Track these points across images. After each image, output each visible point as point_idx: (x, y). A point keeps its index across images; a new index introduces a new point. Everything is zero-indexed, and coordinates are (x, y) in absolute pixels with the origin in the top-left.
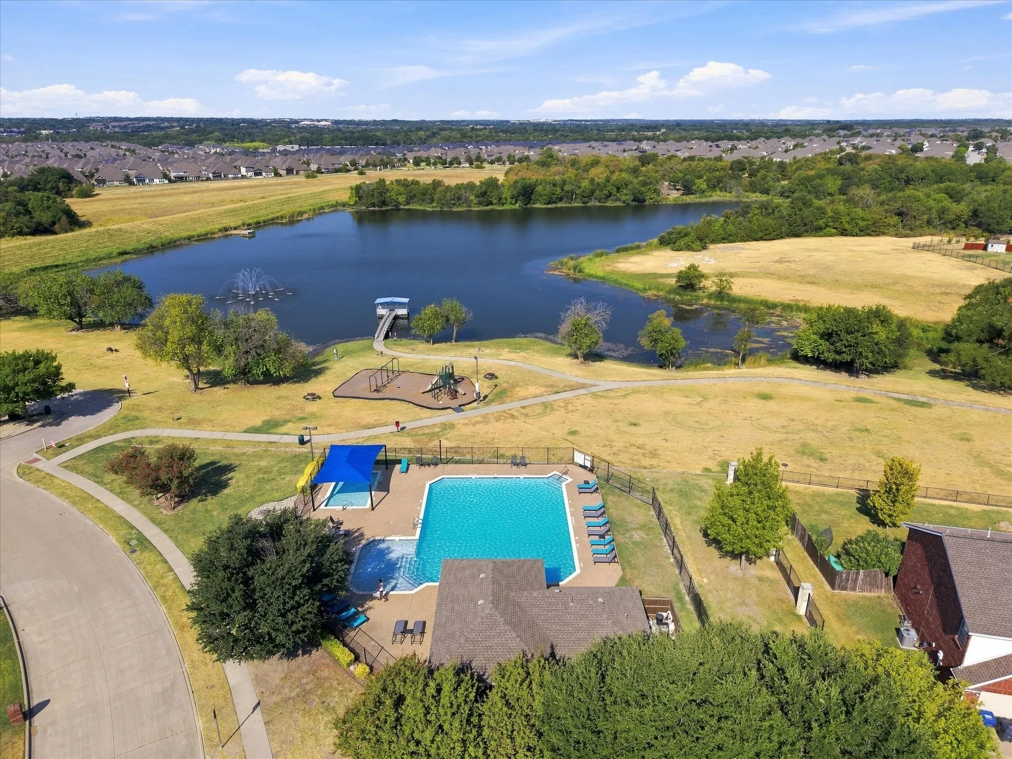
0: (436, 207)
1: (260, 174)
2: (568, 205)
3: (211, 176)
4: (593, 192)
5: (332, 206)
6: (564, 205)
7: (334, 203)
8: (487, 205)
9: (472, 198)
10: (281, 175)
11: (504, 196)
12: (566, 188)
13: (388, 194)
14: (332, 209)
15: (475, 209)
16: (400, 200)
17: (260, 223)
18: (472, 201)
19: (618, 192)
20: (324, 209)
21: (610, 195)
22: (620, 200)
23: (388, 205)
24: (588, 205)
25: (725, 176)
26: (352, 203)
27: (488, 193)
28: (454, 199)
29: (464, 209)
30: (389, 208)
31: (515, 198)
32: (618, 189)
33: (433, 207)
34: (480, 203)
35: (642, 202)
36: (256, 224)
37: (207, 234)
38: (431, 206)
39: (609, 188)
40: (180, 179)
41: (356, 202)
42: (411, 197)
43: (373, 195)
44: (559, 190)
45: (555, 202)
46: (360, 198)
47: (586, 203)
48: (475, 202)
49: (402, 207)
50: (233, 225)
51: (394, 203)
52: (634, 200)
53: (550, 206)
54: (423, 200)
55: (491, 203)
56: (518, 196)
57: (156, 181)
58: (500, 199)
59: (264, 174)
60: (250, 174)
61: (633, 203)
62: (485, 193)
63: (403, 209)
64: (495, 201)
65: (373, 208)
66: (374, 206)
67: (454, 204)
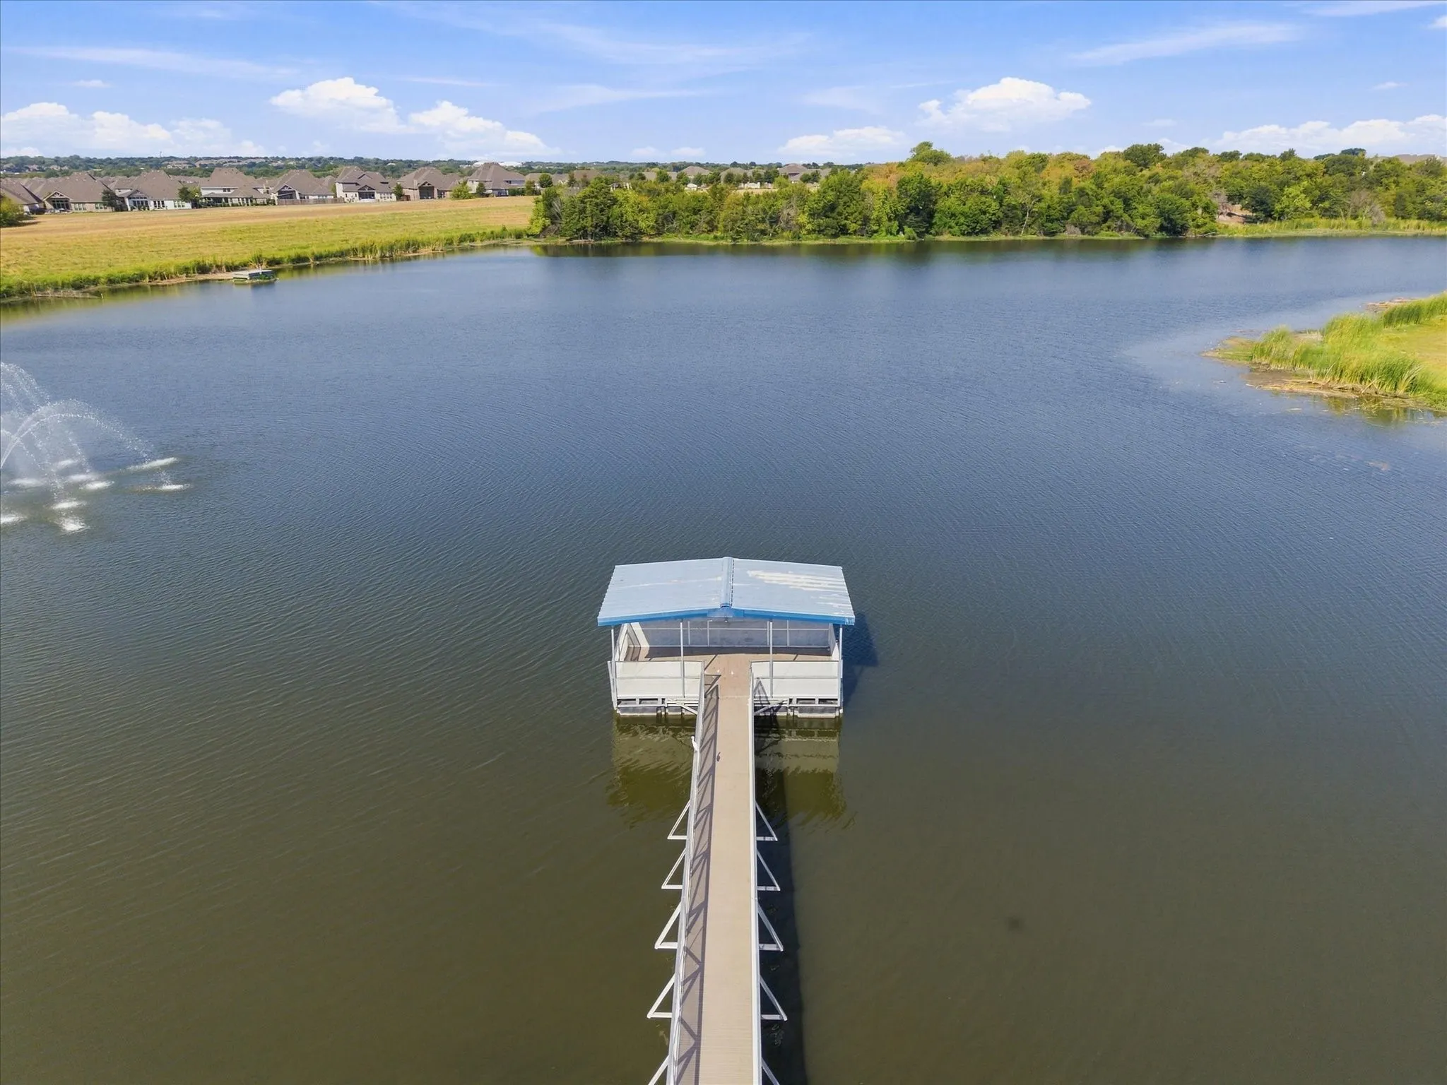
0: (722, 238)
1: (372, 196)
2: (1011, 238)
3: (274, 196)
4: (1070, 209)
5: (493, 236)
6: (1003, 237)
7: (498, 230)
8: (835, 236)
9: (803, 219)
10: (408, 198)
11: (874, 215)
12: (1011, 200)
13: (616, 209)
14: (492, 242)
15: (809, 242)
16: (642, 225)
17: (306, 259)
18: (801, 226)
19: (1125, 211)
20: (473, 241)
21: (1107, 215)
22: (1128, 228)
23: (615, 235)
24: (1059, 237)
25: (1333, 185)
26: (537, 230)
27: (840, 208)
28: (763, 221)
29: (787, 242)
30: (618, 241)
31: (901, 220)
32: (1127, 203)
33: (716, 238)
34: (820, 231)
35: (1180, 233)
36: (293, 261)
37: (142, 277)
38: (712, 236)
39: (1106, 201)
40: (216, 202)
41: (545, 228)
42: (666, 218)
43: (583, 211)
44: (995, 205)
45: (984, 231)
46: (554, 218)
47: (1053, 234)
48: (809, 227)
49: (646, 239)
50: (223, 259)
51: (628, 231)
52: (1162, 228)
53: (972, 239)
54: (693, 225)
55: (844, 231)
56: (907, 214)
57: (169, 204)
58: (866, 220)
59: (377, 196)
60: (350, 195)
61: (1159, 236)
62: (832, 208)
63: (647, 244)
64: (853, 227)
65: (582, 241)
66: (584, 236)
67: (763, 232)
